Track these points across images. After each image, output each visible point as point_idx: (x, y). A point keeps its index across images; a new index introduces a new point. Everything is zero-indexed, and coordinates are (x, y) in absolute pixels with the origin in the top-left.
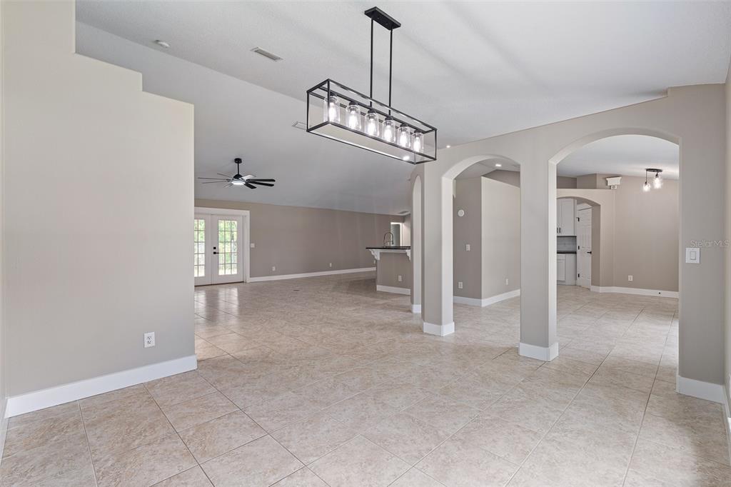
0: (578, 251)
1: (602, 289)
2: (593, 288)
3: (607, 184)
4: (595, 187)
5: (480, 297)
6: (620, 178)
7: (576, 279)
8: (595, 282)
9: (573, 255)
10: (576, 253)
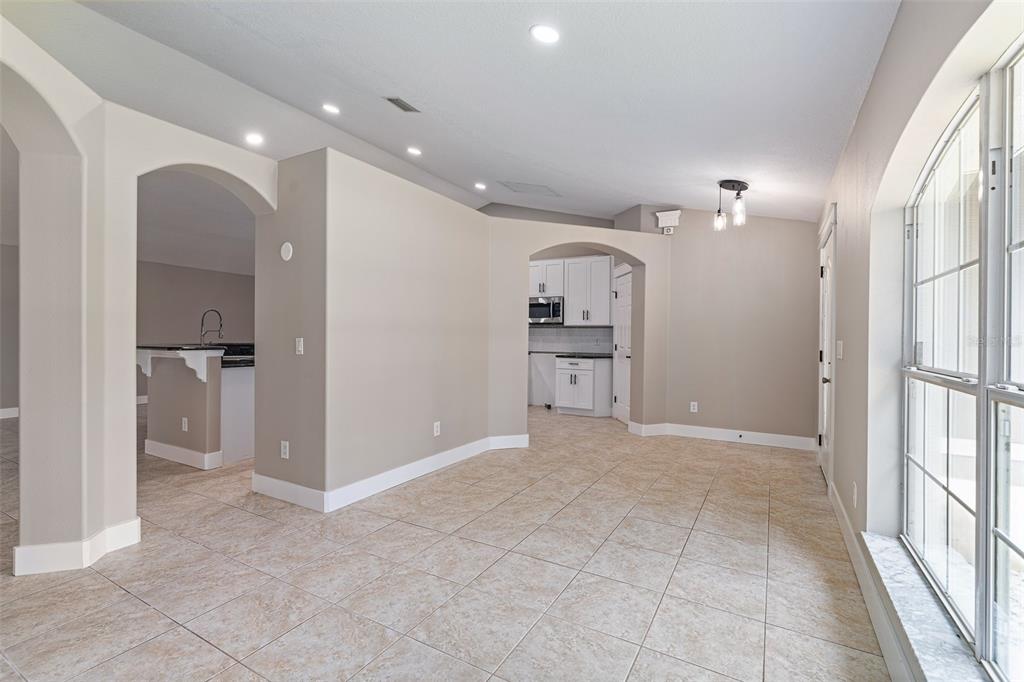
0: (616, 354)
1: (646, 430)
2: (633, 427)
3: (657, 225)
4: (638, 230)
5: (322, 487)
6: (679, 212)
7: (612, 407)
8: (637, 416)
9: (606, 362)
10: (612, 357)
